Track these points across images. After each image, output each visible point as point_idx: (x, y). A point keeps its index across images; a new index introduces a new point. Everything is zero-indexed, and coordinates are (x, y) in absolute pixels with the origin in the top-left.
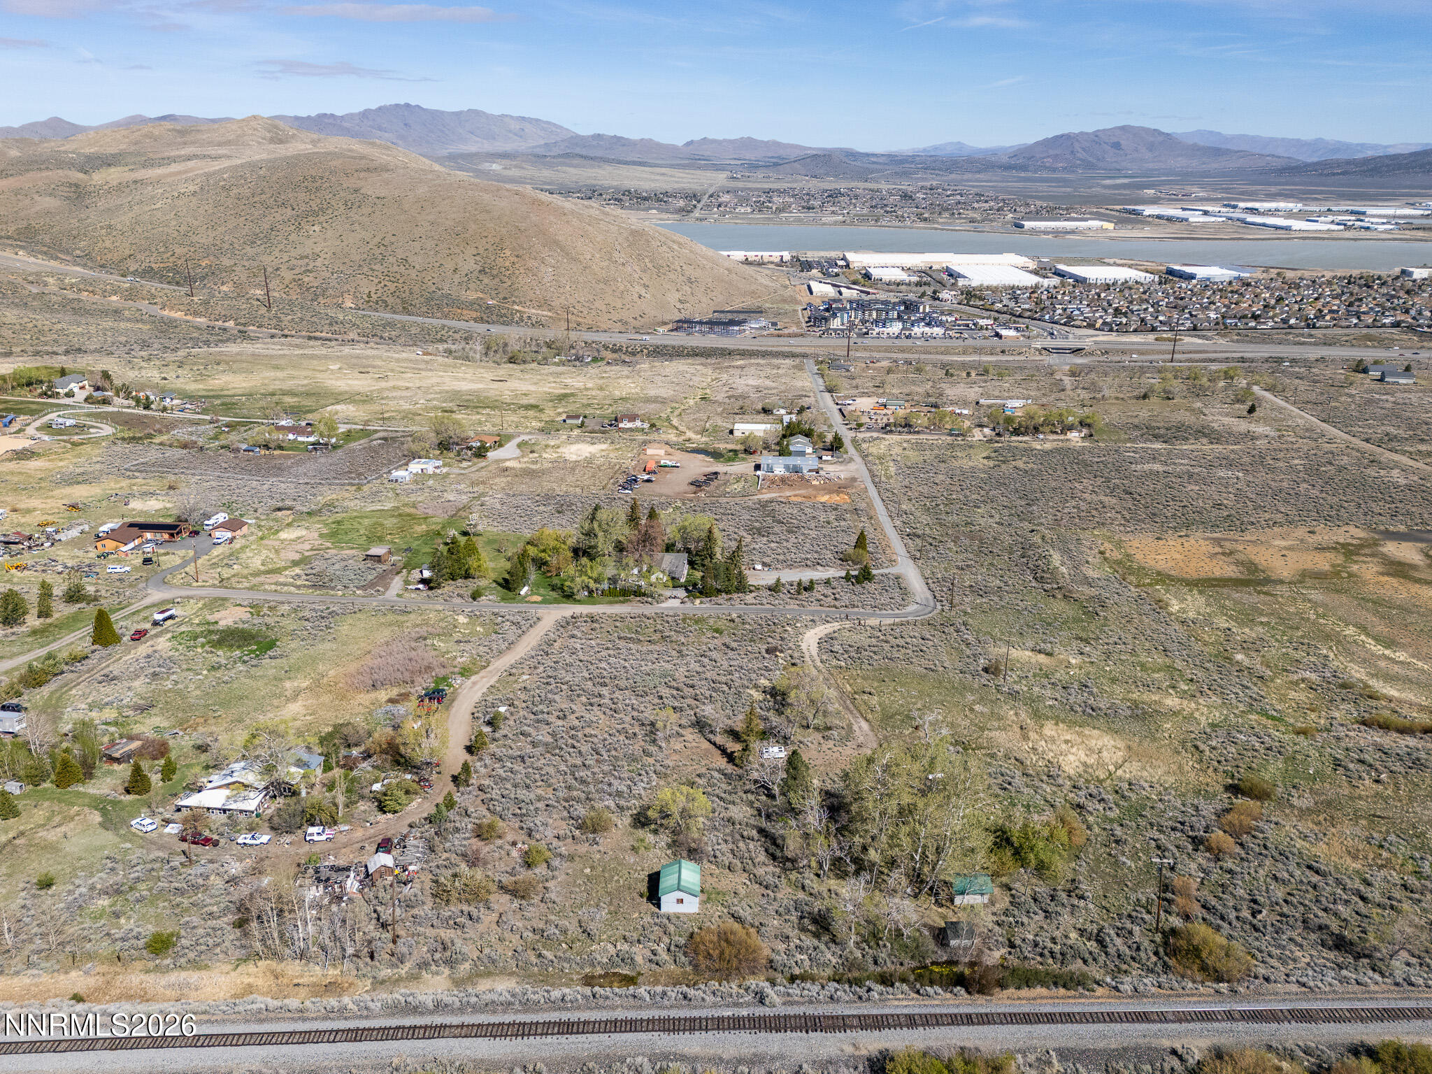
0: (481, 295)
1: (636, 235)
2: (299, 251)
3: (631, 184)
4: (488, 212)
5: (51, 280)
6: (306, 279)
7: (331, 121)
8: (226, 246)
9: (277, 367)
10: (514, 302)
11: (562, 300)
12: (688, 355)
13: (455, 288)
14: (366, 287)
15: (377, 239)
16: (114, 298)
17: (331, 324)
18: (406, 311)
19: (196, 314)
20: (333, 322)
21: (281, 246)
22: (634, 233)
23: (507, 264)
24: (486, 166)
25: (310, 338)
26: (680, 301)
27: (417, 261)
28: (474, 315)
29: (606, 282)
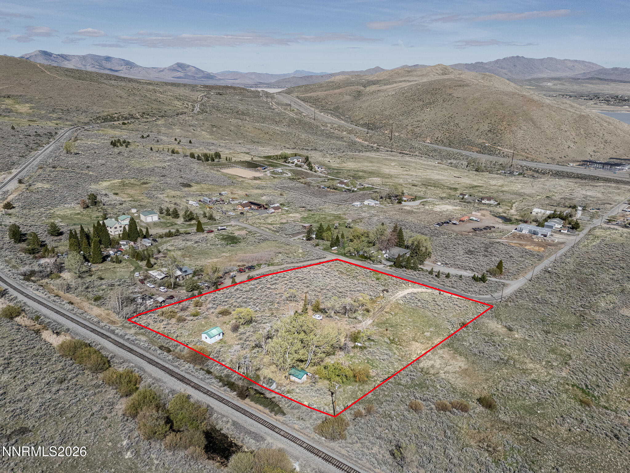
0: (484, 141)
1: (582, 118)
2: (418, 119)
3: (620, 93)
4: (502, 104)
5: (329, 125)
6: (416, 130)
7: (480, 65)
8: (394, 116)
9: (371, 162)
10: (499, 145)
11: (523, 146)
12: (574, 177)
13: (474, 137)
14: (438, 134)
15: (450, 115)
16: (345, 133)
17: (411, 148)
18: (450, 146)
19: (366, 140)
20: (412, 147)
21: (412, 117)
22: (581, 116)
23: (503, 128)
24: (545, 84)
25: (400, 153)
26: (594, 151)
27: (462, 125)
28: (477, 149)
29: (551, 139)
